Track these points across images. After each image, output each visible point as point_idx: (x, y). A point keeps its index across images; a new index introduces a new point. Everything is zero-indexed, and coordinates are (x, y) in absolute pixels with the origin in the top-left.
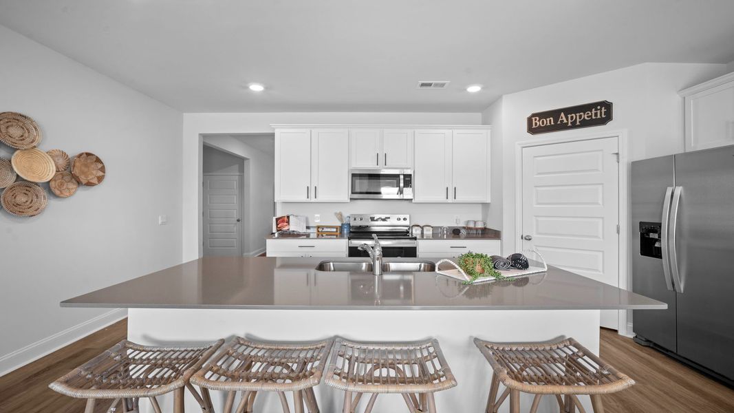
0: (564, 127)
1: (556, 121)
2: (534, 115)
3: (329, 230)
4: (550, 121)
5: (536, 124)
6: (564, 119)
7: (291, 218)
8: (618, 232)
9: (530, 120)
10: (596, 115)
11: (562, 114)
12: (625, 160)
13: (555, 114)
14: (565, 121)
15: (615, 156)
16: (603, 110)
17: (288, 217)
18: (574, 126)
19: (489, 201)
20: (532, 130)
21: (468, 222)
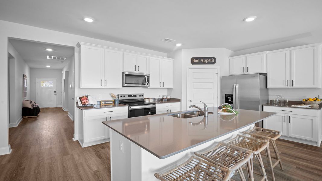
0: (202, 63)
1: (200, 61)
2: (193, 58)
3: (108, 102)
4: (198, 61)
5: (194, 61)
6: (203, 61)
7: (88, 96)
8: (217, 97)
9: (192, 59)
10: (211, 61)
11: (202, 59)
12: (219, 76)
13: (200, 58)
14: (203, 62)
15: (216, 74)
16: (214, 60)
17: (87, 96)
18: (205, 64)
19: (172, 87)
20: (193, 63)
21: (163, 96)
